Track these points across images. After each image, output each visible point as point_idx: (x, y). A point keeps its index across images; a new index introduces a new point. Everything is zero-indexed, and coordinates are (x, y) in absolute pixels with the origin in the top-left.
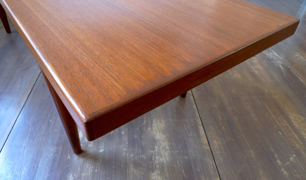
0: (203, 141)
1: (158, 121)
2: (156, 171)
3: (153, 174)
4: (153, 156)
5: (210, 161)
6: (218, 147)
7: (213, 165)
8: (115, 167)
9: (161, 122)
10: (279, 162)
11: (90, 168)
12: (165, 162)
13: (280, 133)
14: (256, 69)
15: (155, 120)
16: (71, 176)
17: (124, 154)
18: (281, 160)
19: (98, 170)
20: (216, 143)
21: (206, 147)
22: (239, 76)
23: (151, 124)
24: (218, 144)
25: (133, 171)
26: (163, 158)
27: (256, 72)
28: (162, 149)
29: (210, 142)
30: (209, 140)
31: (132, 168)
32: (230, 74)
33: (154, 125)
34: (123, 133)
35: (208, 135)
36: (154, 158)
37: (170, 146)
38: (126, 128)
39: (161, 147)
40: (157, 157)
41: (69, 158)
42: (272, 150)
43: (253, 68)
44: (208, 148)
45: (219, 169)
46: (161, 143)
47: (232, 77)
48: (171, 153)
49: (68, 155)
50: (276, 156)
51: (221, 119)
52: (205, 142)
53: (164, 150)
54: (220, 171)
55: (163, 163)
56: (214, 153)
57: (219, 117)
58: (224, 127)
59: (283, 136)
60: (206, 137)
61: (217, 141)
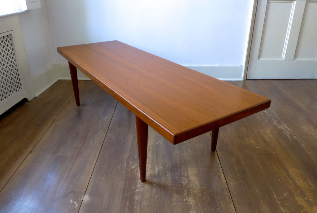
0: (223, 182)
1: (192, 170)
2: (191, 197)
3: (189, 199)
4: (189, 189)
5: (227, 194)
6: (233, 186)
7: (229, 196)
8: (164, 194)
9: (194, 170)
10: (275, 196)
11: (148, 194)
12: (197, 193)
13: (280, 180)
14: (268, 137)
15: (190, 168)
16: (136, 197)
17: (169, 187)
18: (277, 195)
19: (153, 195)
20: (232, 184)
21: (225, 185)
22: (254, 142)
23: (187, 171)
24: (234, 184)
25: (176, 196)
26: (196, 191)
27: (268, 139)
28: (195, 185)
29: (228, 183)
30: (227, 182)
31: (175, 195)
32: (246, 141)
33: (189, 171)
34: (168, 175)
35: (227, 179)
36: (190, 190)
37: (200, 184)
38: (170, 172)
39: (194, 184)
40: (192, 190)
41: (134, 188)
42: (271, 189)
43: (265, 136)
44: (227, 186)
45: (233, 198)
46: (194, 182)
47: (248, 143)
48: (201, 188)
49: (133, 186)
50: (274, 192)
51: (236, 170)
52: (225, 182)
53: (196, 186)
54: (233, 199)
55: (195, 193)
56: (230, 189)
57: (236, 168)
58: (238, 174)
59: (281, 182)
60: (225, 180)
61: (233, 182)
